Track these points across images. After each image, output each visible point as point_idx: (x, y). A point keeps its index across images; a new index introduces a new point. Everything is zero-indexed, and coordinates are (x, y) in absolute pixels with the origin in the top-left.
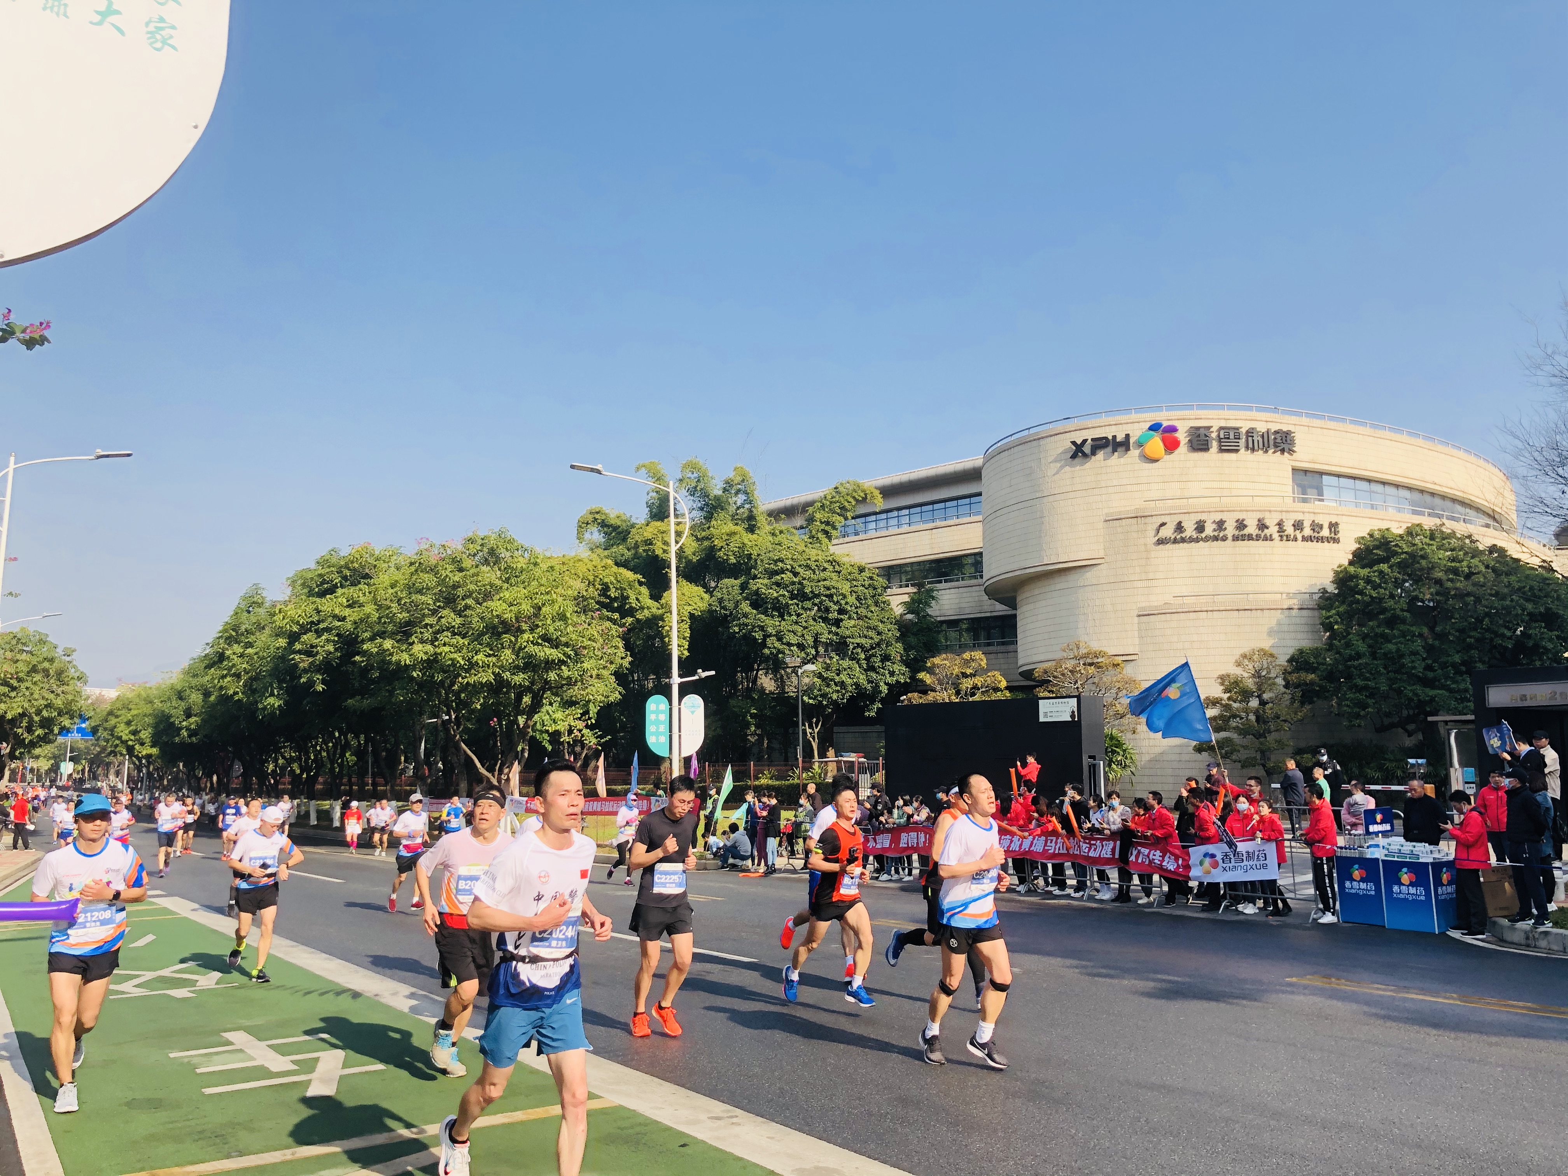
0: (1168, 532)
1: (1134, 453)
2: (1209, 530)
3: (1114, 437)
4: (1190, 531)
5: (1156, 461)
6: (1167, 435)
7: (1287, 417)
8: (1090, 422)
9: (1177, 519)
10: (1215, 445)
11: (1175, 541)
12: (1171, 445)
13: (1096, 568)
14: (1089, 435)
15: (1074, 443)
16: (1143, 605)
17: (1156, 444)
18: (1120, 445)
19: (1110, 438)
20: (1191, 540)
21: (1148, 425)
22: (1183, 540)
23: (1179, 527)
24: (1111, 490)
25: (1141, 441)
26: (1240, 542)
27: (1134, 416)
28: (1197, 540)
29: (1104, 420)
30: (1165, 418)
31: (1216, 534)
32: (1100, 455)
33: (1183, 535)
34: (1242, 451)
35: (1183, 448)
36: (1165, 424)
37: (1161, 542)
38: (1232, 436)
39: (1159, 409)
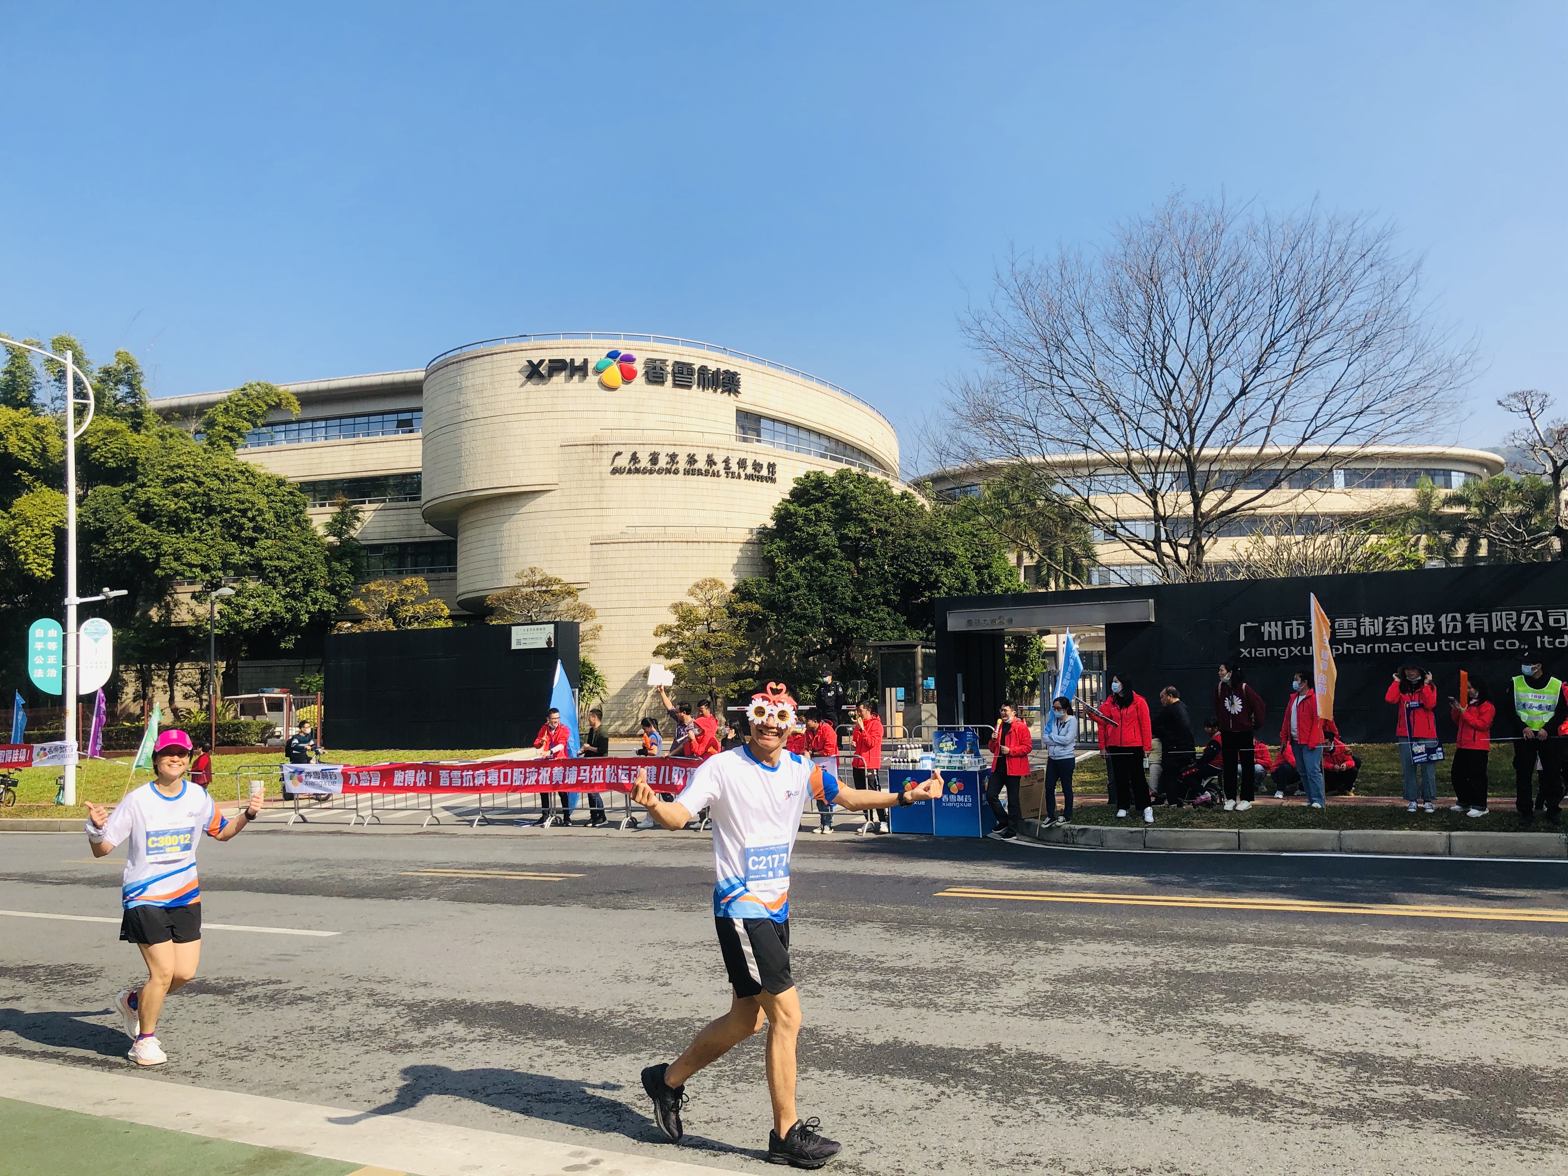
0: (623, 462)
1: (592, 379)
2: (663, 462)
3: (572, 360)
4: (645, 462)
5: (613, 389)
6: (624, 364)
7: (734, 359)
8: (547, 343)
9: (633, 449)
10: (670, 378)
11: (630, 471)
12: (628, 376)
13: (549, 494)
14: (547, 355)
15: (530, 362)
16: (596, 533)
17: (613, 373)
18: (578, 370)
19: (568, 361)
20: (645, 471)
21: (607, 352)
22: (637, 471)
23: (634, 458)
24: (567, 415)
25: (600, 367)
26: (690, 477)
27: (591, 342)
28: (651, 472)
29: (562, 342)
30: (623, 346)
31: (669, 466)
32: (558, 378)
33: (638, 466)
34: (695, 387)
35: (640, 379)
36: (623, 352)
37: (615, 471)
38: (685, 372)
39: (617, 337)
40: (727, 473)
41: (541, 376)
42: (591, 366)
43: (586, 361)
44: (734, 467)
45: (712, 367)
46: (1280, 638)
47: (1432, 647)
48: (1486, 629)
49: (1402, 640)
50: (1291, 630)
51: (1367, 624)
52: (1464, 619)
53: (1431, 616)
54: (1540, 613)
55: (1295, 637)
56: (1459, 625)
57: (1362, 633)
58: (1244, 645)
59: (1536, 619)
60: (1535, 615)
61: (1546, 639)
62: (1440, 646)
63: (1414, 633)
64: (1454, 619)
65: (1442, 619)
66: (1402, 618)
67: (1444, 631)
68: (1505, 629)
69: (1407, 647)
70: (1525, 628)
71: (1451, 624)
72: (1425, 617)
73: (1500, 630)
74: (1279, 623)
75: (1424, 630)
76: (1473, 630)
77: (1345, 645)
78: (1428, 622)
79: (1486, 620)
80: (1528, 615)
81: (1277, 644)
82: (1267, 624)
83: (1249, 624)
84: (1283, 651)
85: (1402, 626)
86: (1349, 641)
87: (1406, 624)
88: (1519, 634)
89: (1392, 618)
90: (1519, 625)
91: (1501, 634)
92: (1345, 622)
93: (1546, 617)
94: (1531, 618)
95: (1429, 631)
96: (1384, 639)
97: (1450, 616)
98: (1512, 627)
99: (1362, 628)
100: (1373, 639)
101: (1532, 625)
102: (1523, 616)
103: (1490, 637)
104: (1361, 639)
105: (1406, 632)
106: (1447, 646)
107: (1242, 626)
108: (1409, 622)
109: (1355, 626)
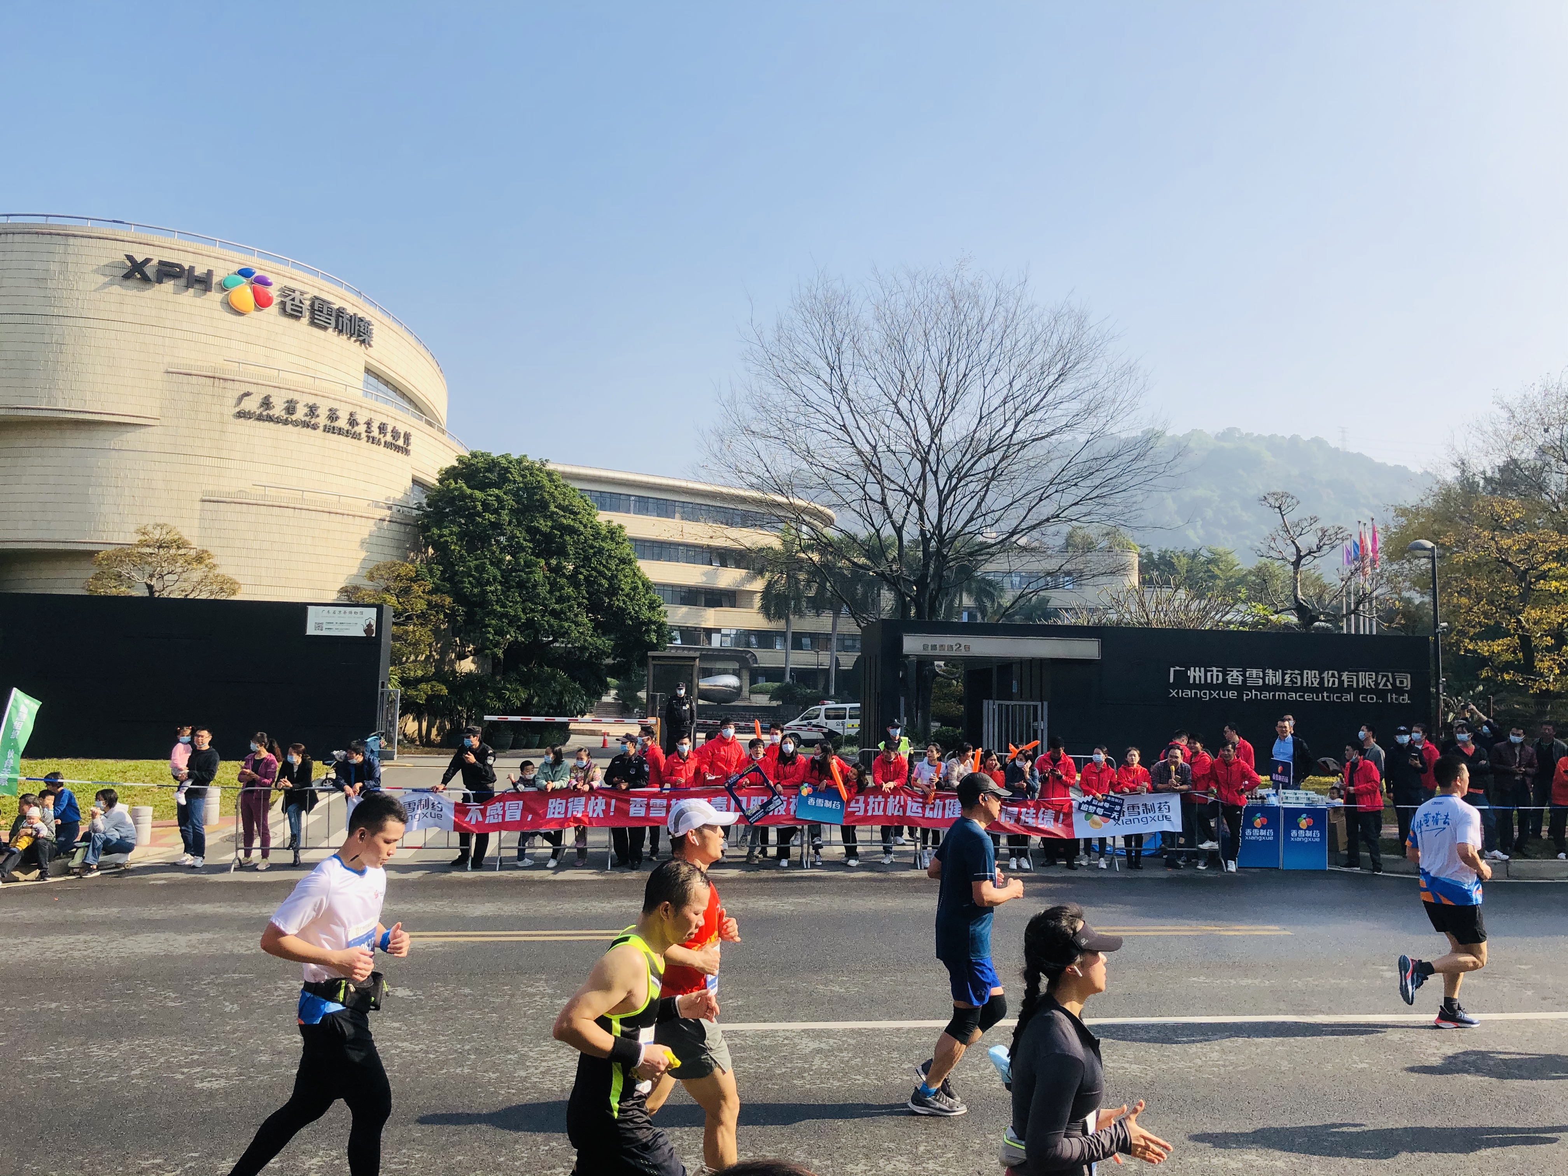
0: (252, 405)
1: (215, 296)
2: (300, 413)
3: (192, 269)
4: (278, 410)
5: (239, 313)
6: (259, 286)
7: (367, 305)
8: (156, 239)
9: (266, 392)
10: (307, 314)
11: (260, 418)
12: (262, 302)
13: (143, 430)
14: (157, 256)
15: (130, 258)
16: (210, 488)
17: (244, 293)
18: (203, 283)
19: (187, 268)
20: (278, 421)
21: (237, 268)
22: (270, 419)
23: (266, 403)
24: (178, 334)
25: (228, 283)
26: (330, 435)
27: (217, 251)
28: (286, 422)
29: (176, 241)
30: (260, 266)
31: (307, 419)
32: (169, 285)
33: (271, 413)
34: (330, 330)
35: (273, 309)
36: (258, 273)
37: (241, 415)
38: (325, 311)
39: (251, 252)
40: (368, 437)
41: (145, 279)
42: (215, 280)
43: (210, 273)
44: (375, 433)
45: (351, 310)
46: (1203, 682)
47: (1318, 697)
48: (1355, 686)
49: (1296, 690)
50: (1212, 675)
51: (1271, 675)
52: (1340, 676)
53: (1317, 672)
54: (1390, 675)
55: (1215, 682)
56: (1336, 680)
57: (1267, 682)
58: (1174, 686)
59: (1388, 680)
60: (1387, 677)
61: (1394, 696)
62: (1323, 697)
63: (1305, 684)
64: (1333, 676)
65: (1325, 675)
66: (1297, 672)
67: (1326, 685)
68: (1367, 686)
69: (1300, 696)
70: (1381, 687)
71: (1331, 680)
72: (1313, 672)
73: (1364, 687)
74: (1202, 669)
75: (1312, 683)
76: (1346, 686)
77: (1254, 692)
78: (1315, 677)
79: (1355, 677)
80: (1383, 676)
81: (1200, 687)
82: (1192, 669)
83: (1178, 668)
84: (1205, 694)
85: (1296, 678)
86: (1257, 688)
87: (1299, 677)
88: (1376, 691)
89: (1289, 671)
90: (1377, 684)
91: (1365, 690)
92: (1254, 672)
93: (1394, 679)
94: (1385, 679)
95: (1315, 685)
96: (1283, 688)
97: (1330, 672)
98: (1372, 684)
99: (1267, 678)
100: (1274, 688)
101: (1385, 685)
102: (1380, 677)
103: (1358, 691)
104: (1265, 687)
105: (1299, 684)
106: (1328, 697)
107: (1172, 669)
108: (1302, 675)
109: (1261, 676)
